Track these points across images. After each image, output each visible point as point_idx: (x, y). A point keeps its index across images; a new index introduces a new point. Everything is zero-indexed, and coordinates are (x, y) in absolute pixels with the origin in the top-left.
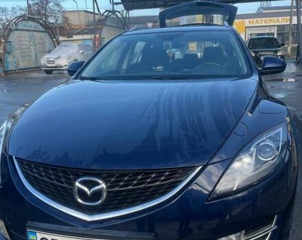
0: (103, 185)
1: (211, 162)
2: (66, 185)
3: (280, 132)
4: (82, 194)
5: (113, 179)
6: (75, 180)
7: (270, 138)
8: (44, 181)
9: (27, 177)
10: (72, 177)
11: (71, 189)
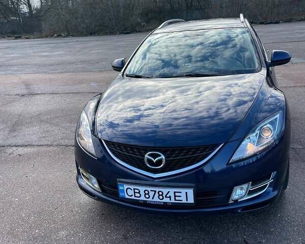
0: (163, 157)
1: (230, 141)
2: (140, 157)
3: (277, 118)
4: (150, 162)
5: (168, 153)
6: (145, 153)
7: (270, 123)
8: (125, 154)
9: (113, 153)
10: (143, 152)
11: (144, 159)
